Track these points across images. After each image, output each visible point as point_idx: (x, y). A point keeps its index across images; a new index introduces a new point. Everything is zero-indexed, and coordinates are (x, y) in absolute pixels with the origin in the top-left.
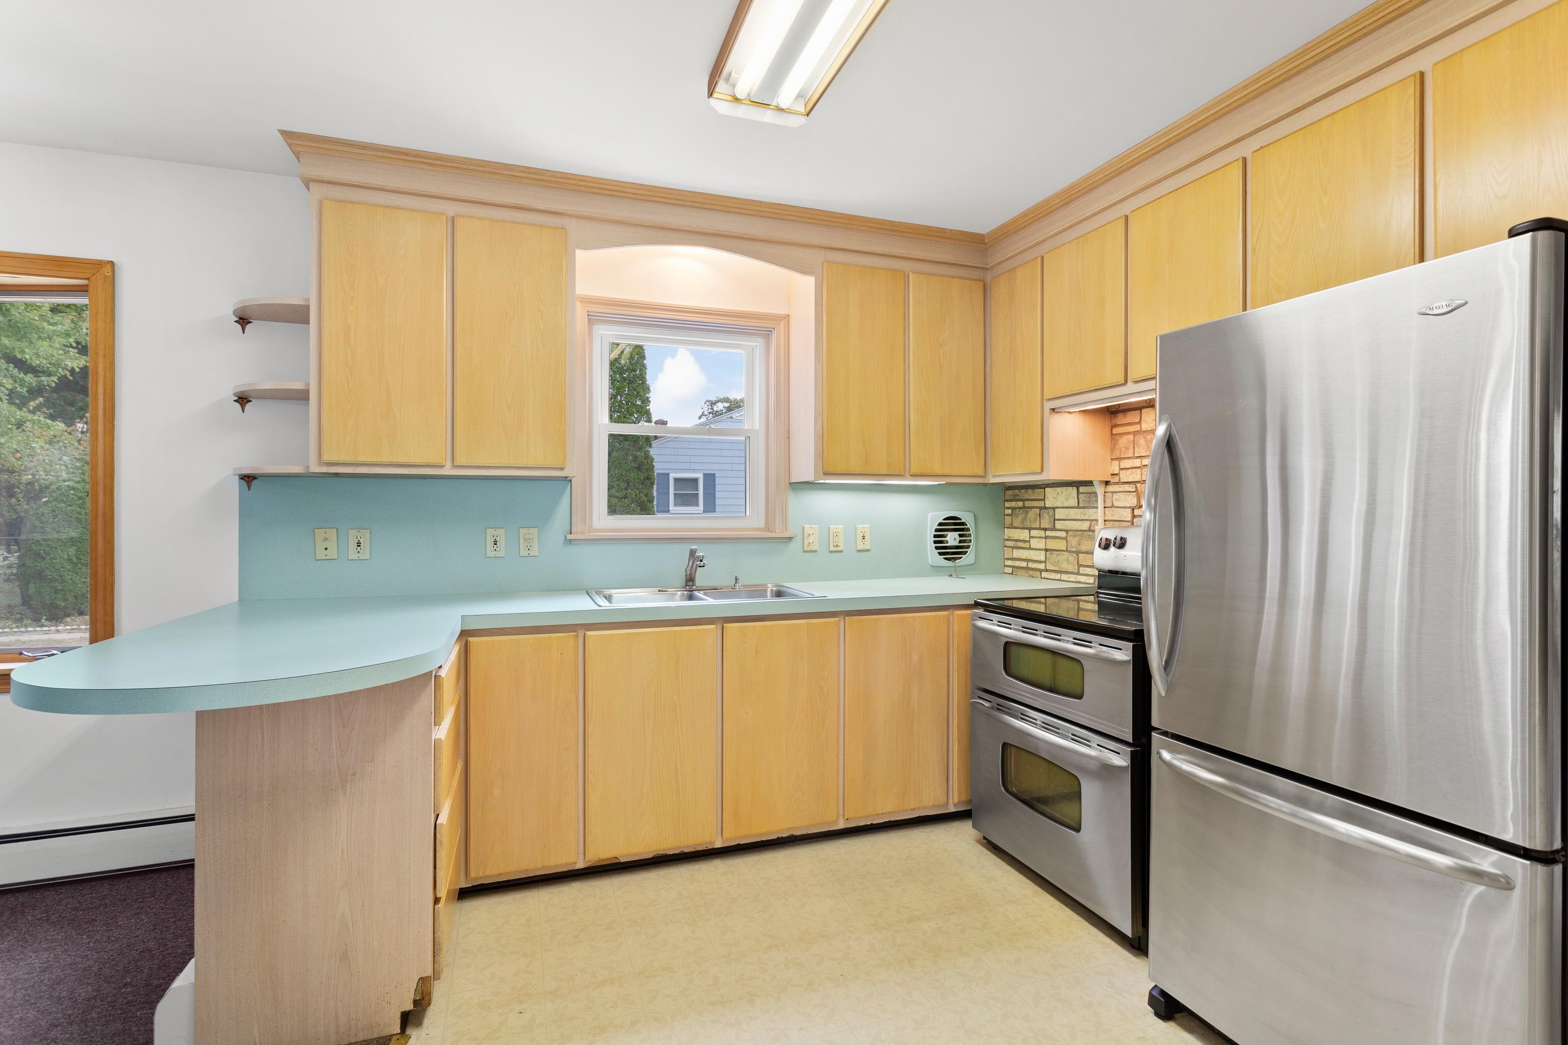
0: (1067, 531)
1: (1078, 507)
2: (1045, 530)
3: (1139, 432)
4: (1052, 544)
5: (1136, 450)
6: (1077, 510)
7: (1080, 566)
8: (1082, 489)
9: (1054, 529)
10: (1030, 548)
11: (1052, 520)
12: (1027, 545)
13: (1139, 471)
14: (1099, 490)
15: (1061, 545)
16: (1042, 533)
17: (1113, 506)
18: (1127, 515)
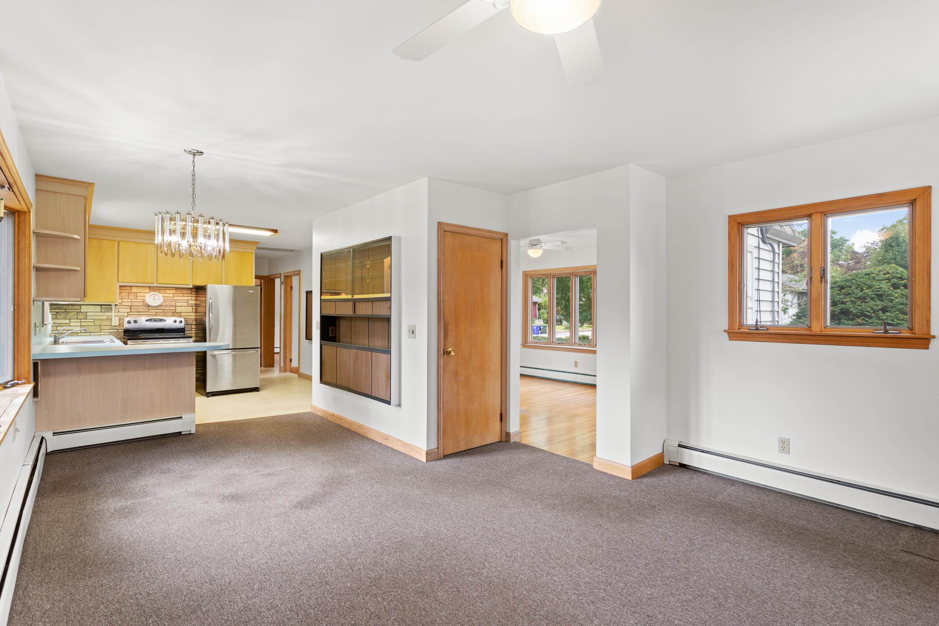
0: (94, 319)
1: (101, 312)
2: (81, 319)
3: (131, 292)
4: (83, 324)
5: (129, 297)
6: (100, 313)
7: (101, 330)
8: (103, 307)
9: (86, 319)
10: (70, 326)
11: (85, 316)
12: (69, 325)
13: (130, 303)
14: (113, 307)
15: (92, 324)
16: (79, 321)
17: (119, 312)
18: (126, 314)
